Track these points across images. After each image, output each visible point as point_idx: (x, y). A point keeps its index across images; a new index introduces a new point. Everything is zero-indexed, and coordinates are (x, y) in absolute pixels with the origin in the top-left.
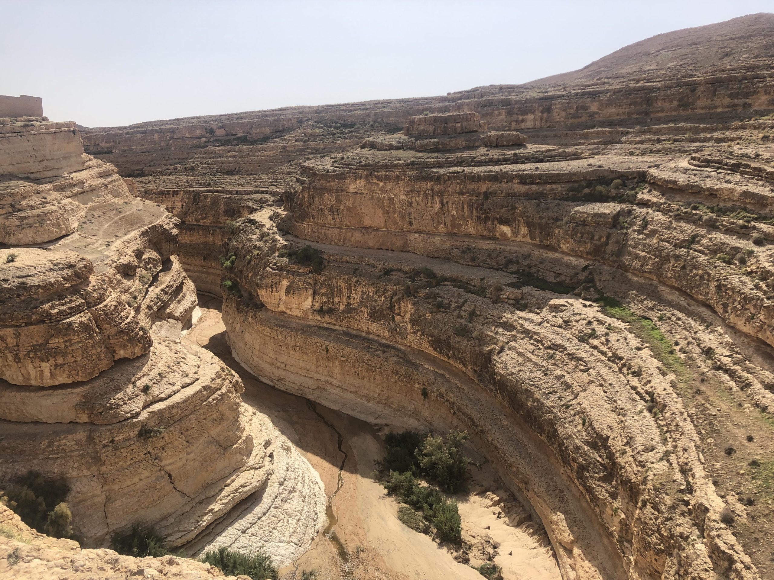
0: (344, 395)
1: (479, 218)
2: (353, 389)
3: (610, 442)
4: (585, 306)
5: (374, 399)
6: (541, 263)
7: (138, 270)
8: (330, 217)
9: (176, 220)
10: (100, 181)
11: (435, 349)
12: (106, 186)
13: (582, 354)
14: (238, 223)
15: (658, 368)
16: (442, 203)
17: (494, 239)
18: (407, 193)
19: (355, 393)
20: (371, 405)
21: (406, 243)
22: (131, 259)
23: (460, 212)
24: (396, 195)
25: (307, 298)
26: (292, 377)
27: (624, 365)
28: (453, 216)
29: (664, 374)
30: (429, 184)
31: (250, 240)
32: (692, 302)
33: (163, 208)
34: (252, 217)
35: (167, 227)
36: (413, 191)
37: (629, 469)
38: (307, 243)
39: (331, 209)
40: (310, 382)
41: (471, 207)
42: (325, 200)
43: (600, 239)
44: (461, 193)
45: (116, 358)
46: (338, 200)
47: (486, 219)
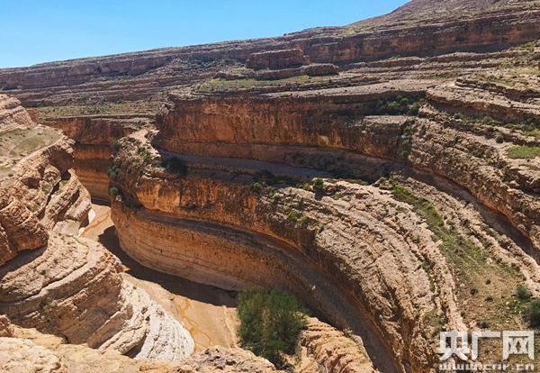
0: (207, 272)
1: (304, 130)
2: (214, 266)
3: (397, 292)
4: (382, 194)
5: (230, 273)
6: (351, 163)
7: (41, 182)
8: (191, 134)
9: (71, 141)
10: (6, 111)
11: (274, 232)
12: (11, 115)
13: (379, 230)
14: (121, 141)
15: (431, 236)
16: (276, 120)
17: (317, 146)
18: (249, 113)
19: (216, 269)
20: (228, 278)
21: (251, 152)
22: (34, 173)
23: (291, 127)
24: (242, 115)
25: (175, 198)
26: (167, 261)
27: (408, 235)
28: (285, 130)
29: (435, 241)
30: (266, 106)
31: (130, 155)
32: (457, 187)
33: (60, 131)
34: (131, 136)
35: (64, 147)
36: (254, 111)
37: (408, 310)
38: (175, 155)
39: (191, 128)
40: (180, 263)
41: (298, 123)
42: (187, 120)
43: (392, 144)
44: (291, 112)
45: (19, 250)
46: (197, 120)
47: (310, 132)
